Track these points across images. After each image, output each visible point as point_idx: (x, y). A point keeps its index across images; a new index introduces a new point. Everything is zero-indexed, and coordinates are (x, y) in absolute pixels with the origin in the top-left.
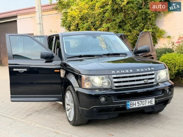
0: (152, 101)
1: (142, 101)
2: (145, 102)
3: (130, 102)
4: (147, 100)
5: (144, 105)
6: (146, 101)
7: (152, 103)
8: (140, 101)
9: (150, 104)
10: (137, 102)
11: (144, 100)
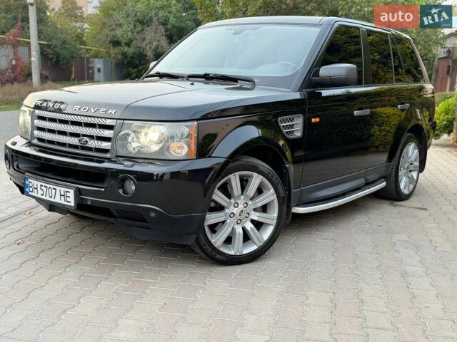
0: (68, 194)
1: (48, 186)
2: (54, 191)
3: (29, 180)
4: (58, 188)
5: (52, 200)
6: (55, 189)
7: (68, 199)
8: (44, 184)
9: (63, 202)
10: (39, 183)
11: (52, 187)
